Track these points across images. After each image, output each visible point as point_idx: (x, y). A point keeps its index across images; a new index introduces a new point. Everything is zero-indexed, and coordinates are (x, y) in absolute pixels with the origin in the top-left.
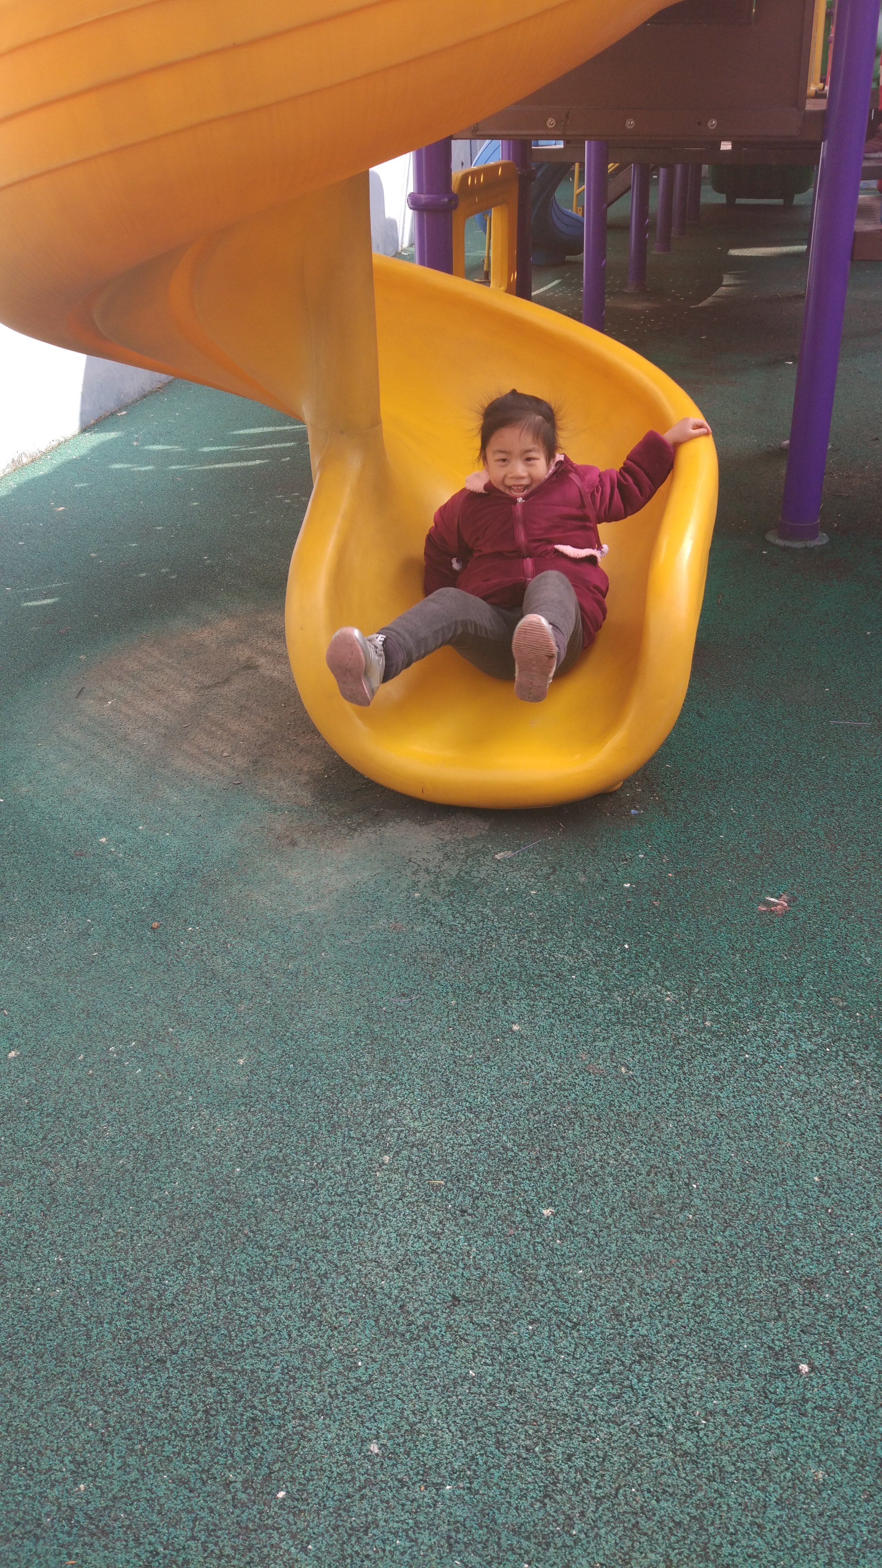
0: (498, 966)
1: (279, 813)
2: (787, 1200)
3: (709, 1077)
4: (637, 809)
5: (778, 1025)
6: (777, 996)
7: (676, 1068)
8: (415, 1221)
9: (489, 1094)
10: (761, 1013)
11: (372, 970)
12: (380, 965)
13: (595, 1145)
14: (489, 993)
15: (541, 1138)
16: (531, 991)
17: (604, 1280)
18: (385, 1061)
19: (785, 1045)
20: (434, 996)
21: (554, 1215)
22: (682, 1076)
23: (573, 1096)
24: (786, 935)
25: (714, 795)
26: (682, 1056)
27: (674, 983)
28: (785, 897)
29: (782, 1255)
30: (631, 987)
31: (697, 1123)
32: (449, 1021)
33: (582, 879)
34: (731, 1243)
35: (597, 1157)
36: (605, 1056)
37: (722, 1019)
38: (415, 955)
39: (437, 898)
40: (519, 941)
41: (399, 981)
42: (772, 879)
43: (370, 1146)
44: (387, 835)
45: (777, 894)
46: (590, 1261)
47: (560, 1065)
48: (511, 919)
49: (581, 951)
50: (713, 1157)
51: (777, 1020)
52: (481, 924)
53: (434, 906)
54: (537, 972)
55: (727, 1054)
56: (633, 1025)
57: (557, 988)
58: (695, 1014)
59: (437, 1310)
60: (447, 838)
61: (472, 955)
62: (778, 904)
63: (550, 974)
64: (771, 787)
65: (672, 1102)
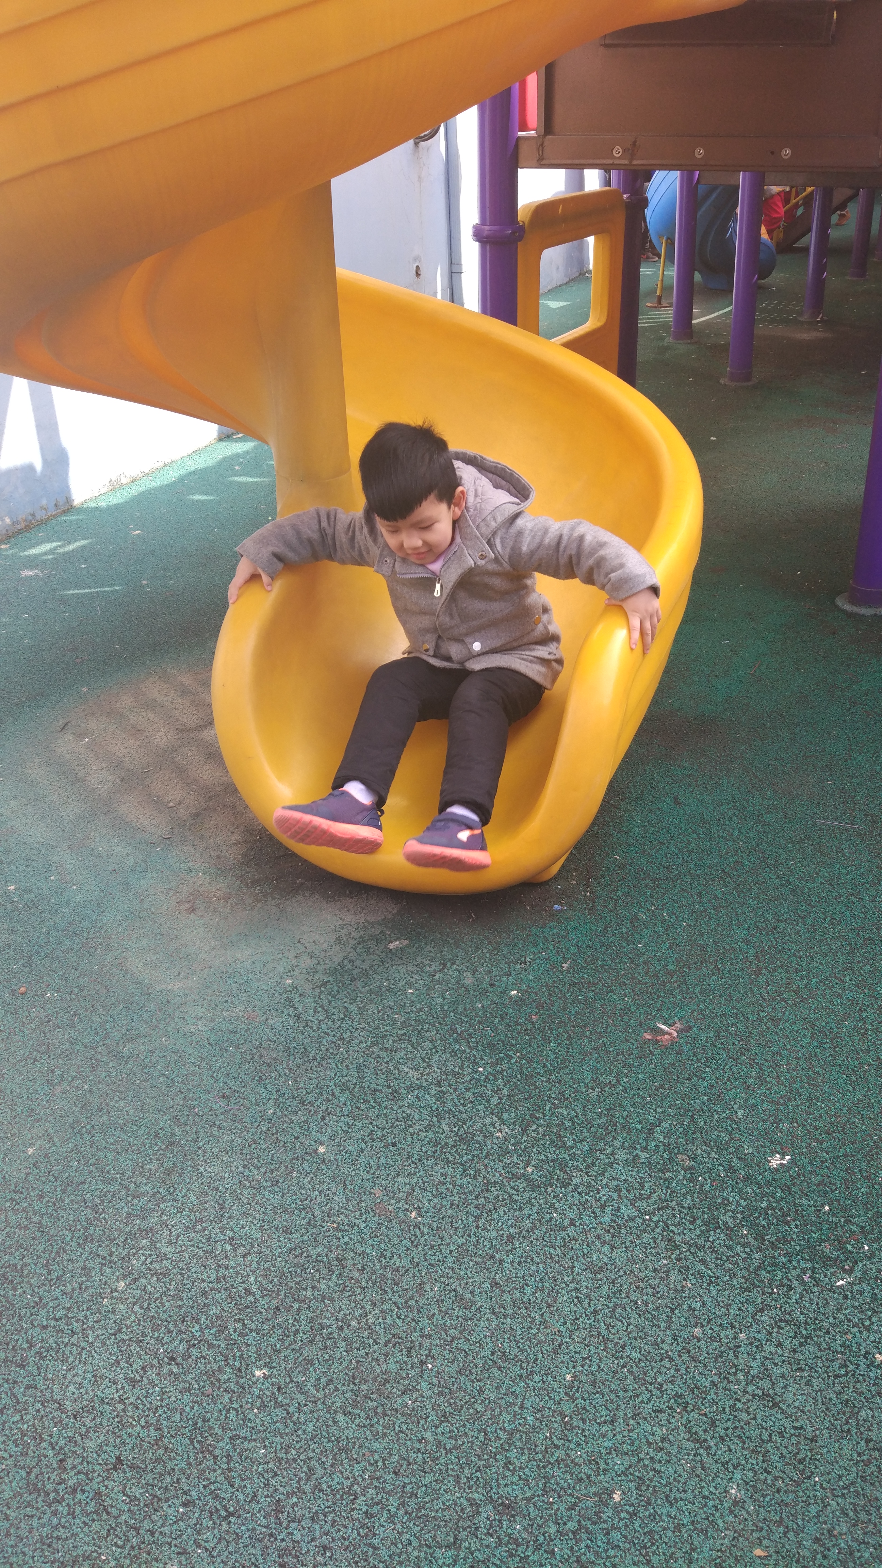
0: (335, 1075)
1: (193, 874)
2: (525, 1398)
3: (502, 1236)
4: (561, 904)
5: (605, 1181)
6: (619, 1144)
7: (471, 1219)
8: (117, 1362)
9: (258, 1226)
10: (593, 1163)
11: (204, 1064)
12: (215, 1059)
13: (345, 1301)
14: (312, 1105)
15: (290, 1285)
16: (357, 1107)
17: (283, 1466)
18: (169, 1172)
19: (603, 1207)
20: (254, 1102)
21: (265, 1377)
22: (474, 1230)
23: (346, 1239)
24: (661, 1071)
25: (652, 896)
26: (484, 1206)
27: (513, 1115)
28: (678, 1025)
29: (488, 1467)
30: (464, 1116)
31: (465, 1289)
32: (256, 1132)
33: (469, 980)
34: (440, 1442)
35: (340, 1316)
36: (400, 1195)
37: (546, 1166)
38: (255, 1051)
39: (307, 988)
40: (370, 1047)
41: (226, 1079)
42: (674, 1003)
43: (111, 1267)
44: (289, 909)
45: (671, 1021)
46: (278, 1440)
47: (348, 1200)
48: (373, 1021)
49: (430, 1066)
50: (465, 1333)
51: (607, 1174)
52: (339, 1023)
53: (301, 995)
54: (373, 1086)
55: (535, 1209)
56: (448, 1162)
57: (386, 1107)
58: (521, 1155)
59: (94, 1471)
60: (349, 918)
61: (315, 1059)
62: (667, 1033)
63: (386, 1090)
64: (719, 893)
65: (450, 1260)
